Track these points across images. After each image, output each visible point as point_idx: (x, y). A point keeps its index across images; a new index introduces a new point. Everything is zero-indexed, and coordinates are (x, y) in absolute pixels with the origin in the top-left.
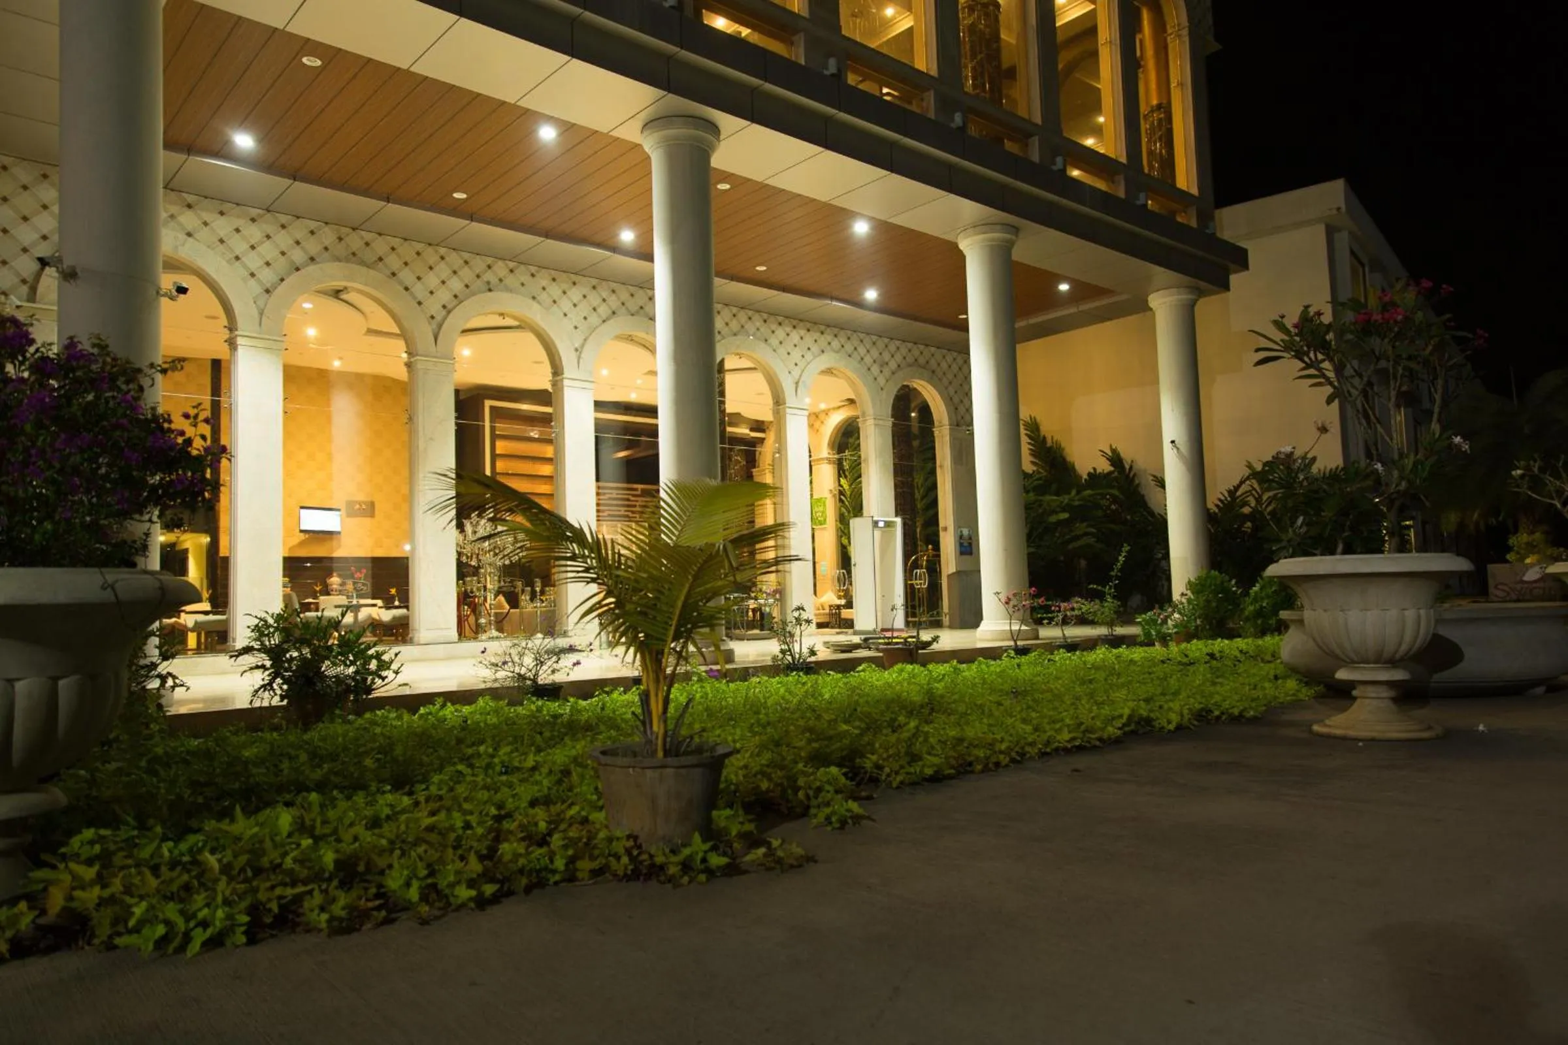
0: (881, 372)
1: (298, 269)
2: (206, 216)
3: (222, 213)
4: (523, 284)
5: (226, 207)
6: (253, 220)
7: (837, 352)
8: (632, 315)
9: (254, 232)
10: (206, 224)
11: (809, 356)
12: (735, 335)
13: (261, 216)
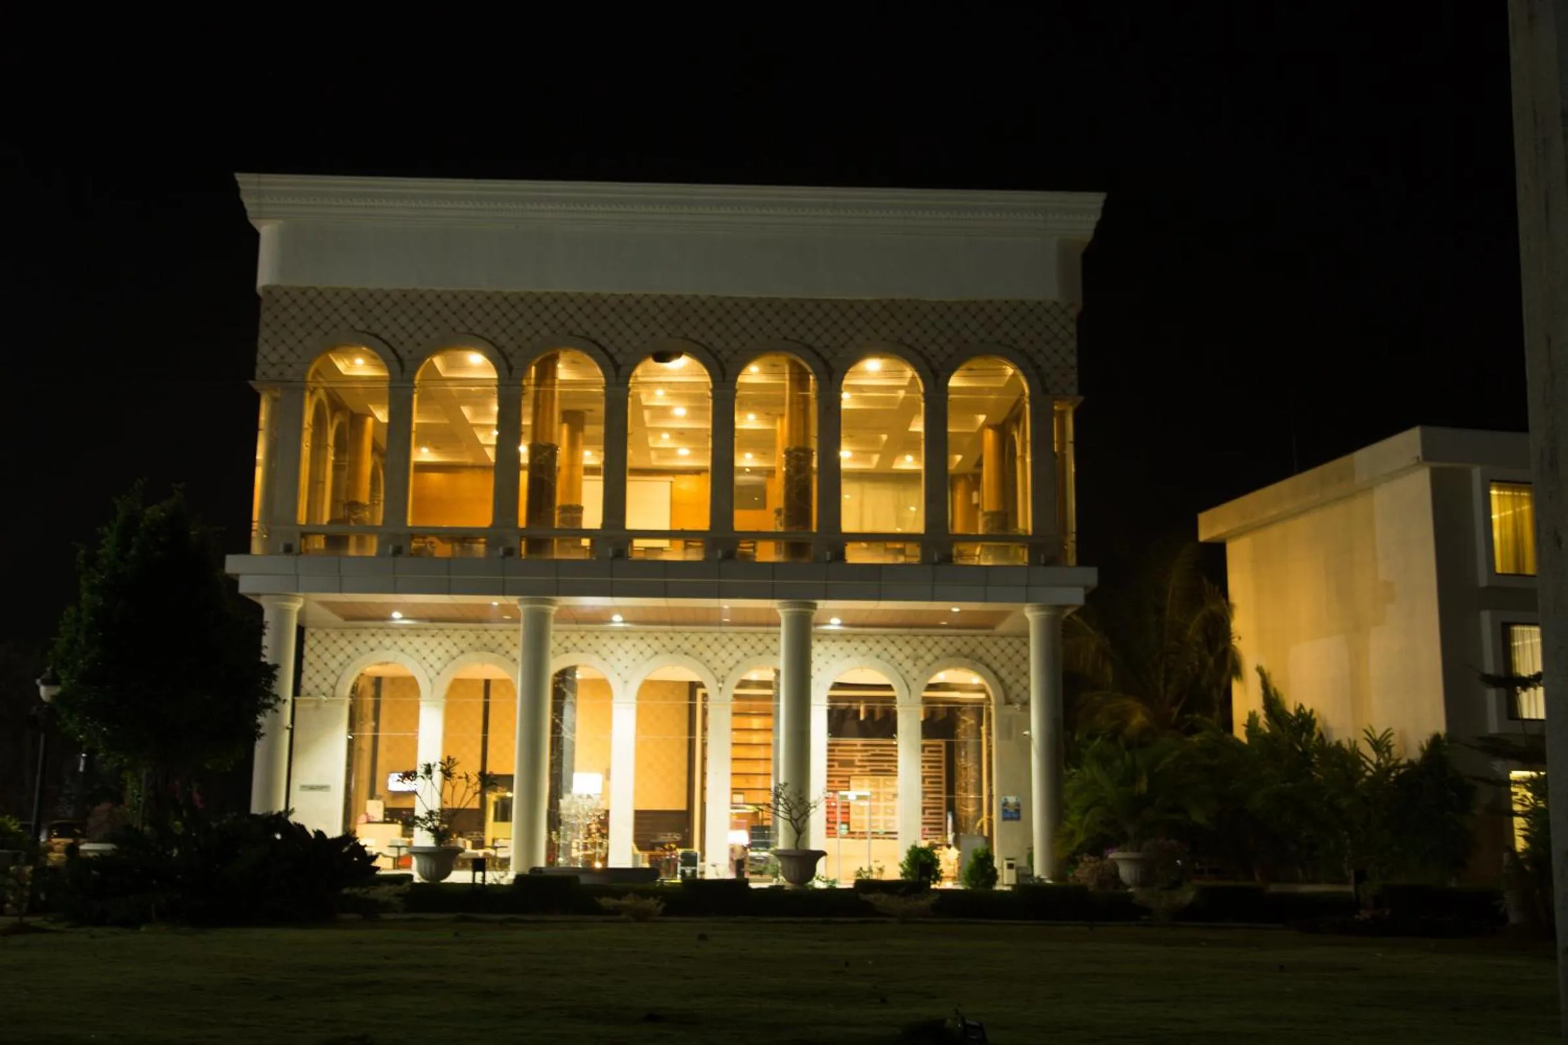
0: (915, 665)
1: (454, 658)
2: (411, 639)
3: (418, 636)
4: (590, 645)
5: (420, 633)
6: (433, 636)
7: (864, 655)
8: (671, 653)
9: (433, 643)
10: (410, 643)
11: (832, 661)
12: (760, 654)
13: (437, 633)
